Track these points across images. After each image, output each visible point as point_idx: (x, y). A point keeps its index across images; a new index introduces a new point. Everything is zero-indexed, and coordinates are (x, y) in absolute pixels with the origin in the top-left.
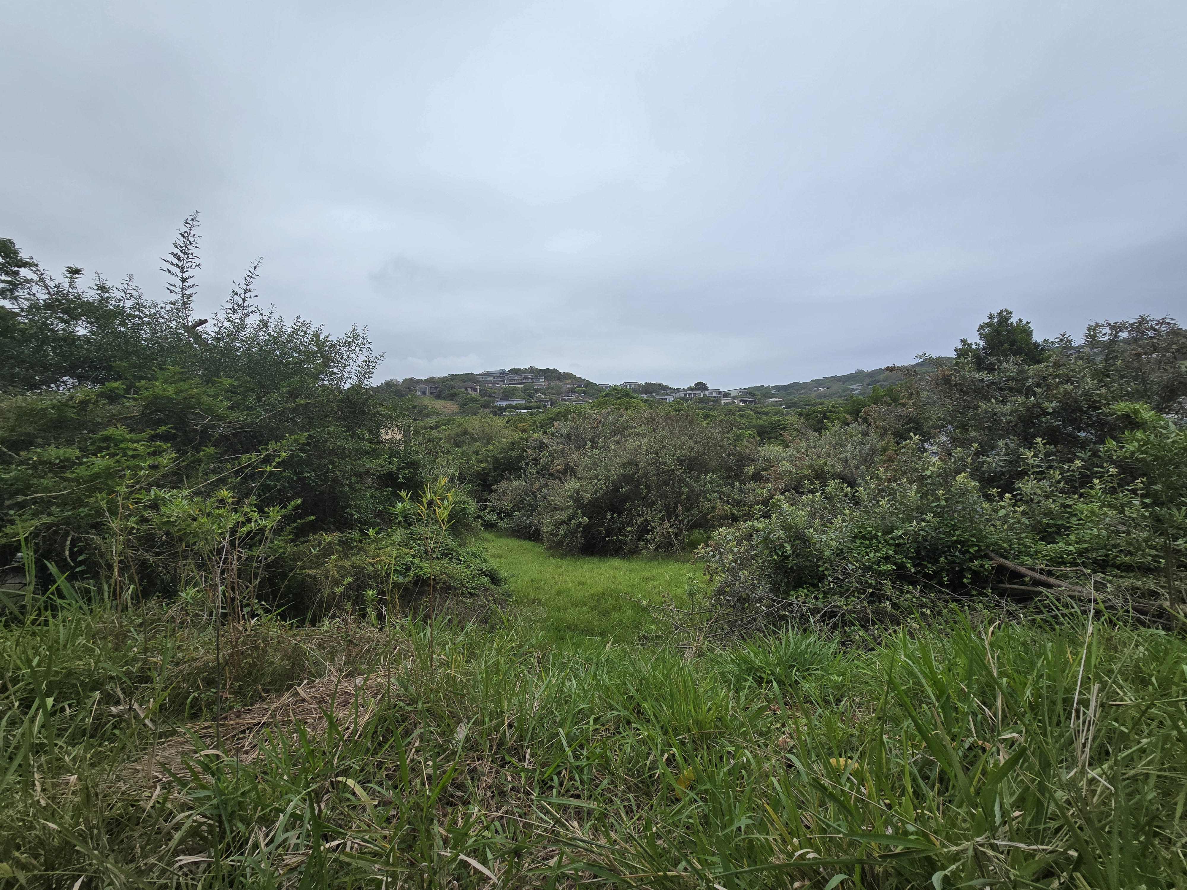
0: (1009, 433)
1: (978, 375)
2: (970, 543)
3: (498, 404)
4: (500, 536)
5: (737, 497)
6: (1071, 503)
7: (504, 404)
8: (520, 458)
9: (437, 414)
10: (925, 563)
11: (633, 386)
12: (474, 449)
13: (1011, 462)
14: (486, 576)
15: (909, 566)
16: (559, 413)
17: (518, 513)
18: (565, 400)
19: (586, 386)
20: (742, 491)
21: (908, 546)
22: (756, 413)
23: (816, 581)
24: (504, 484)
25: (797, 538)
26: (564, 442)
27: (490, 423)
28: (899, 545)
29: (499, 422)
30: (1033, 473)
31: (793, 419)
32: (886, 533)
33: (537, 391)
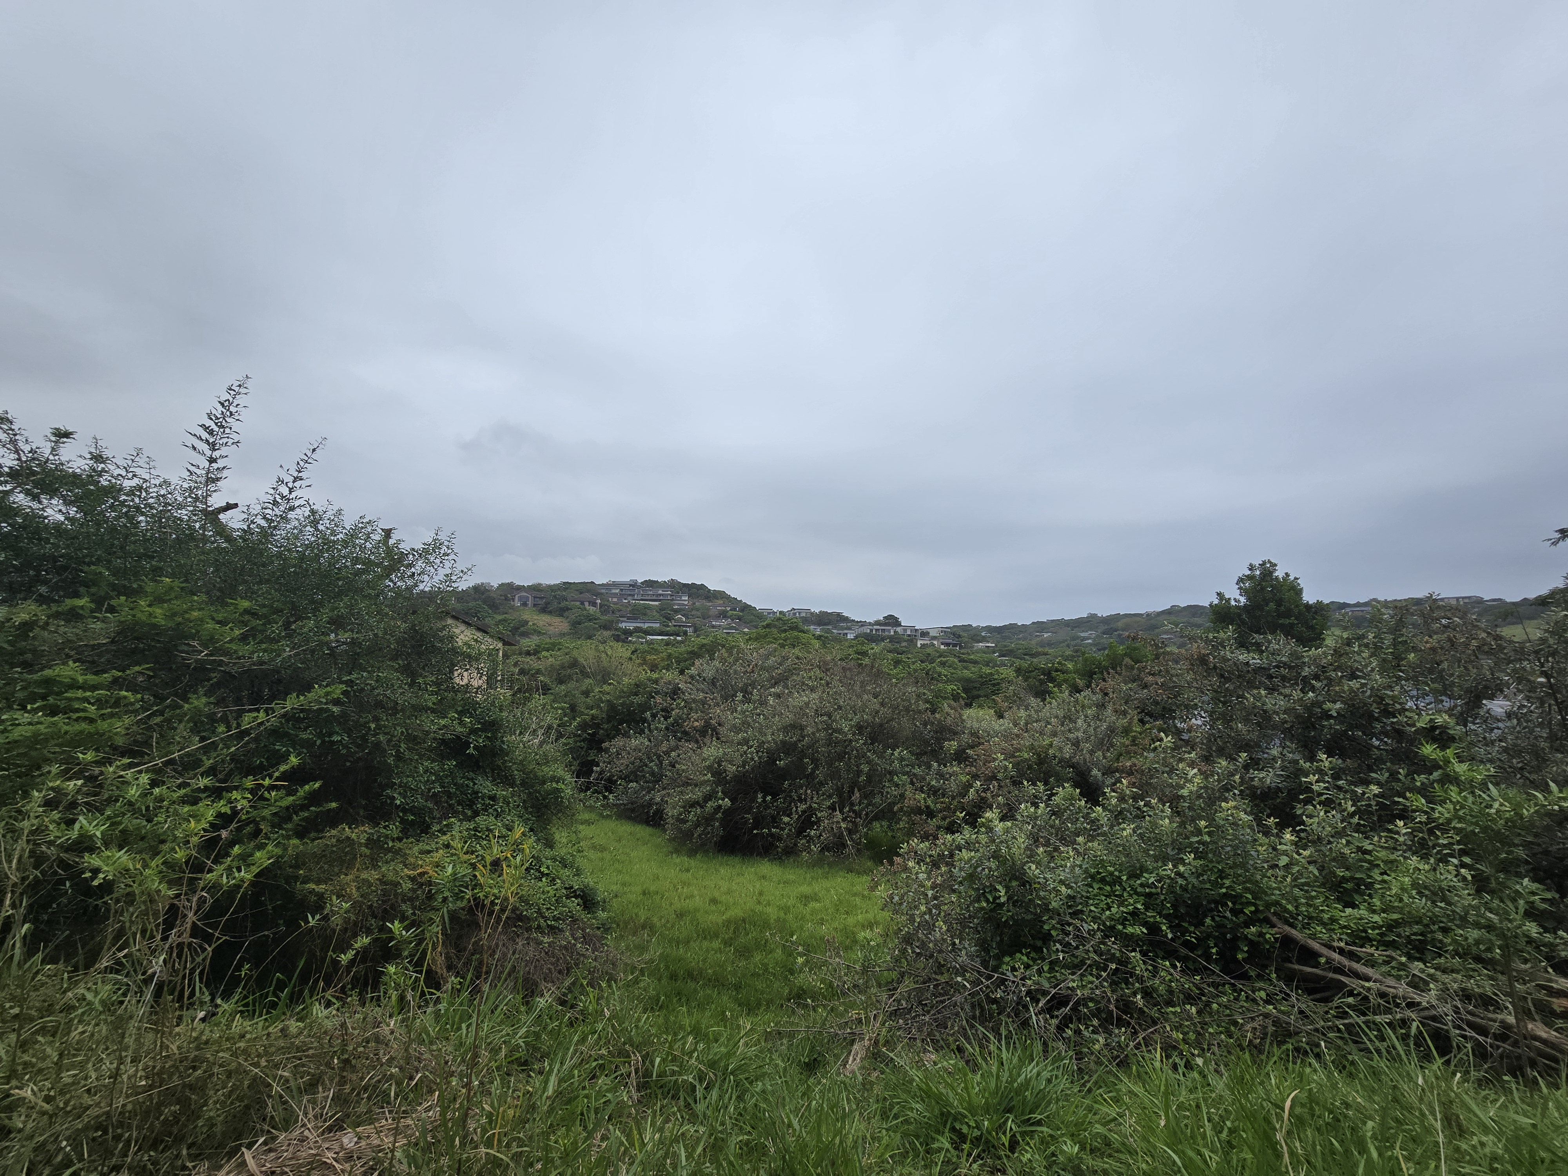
2: (1244, 900)
3: (623, 625)
5: (933, 783)
6: (1370, 848)
7: (631, 626)
8: (645, 707)
9: (539, 633)
10: (1185, 925)
11: (803, 615)
12: (584, 688)
14: (576, 897)
15: (1164, 928)
16: (703, 645)
17: (635, 785)
18: (713, 627)
19: (742, 610)
20: (941, 775)
21: (1162, 897)
22: (962, 661)
23: (1039, 943)
24: (619, 742)
25: (1014, 877)
26: (706, 689)
27: (610, 652)
28: (1149, 895)
29: (621, 651)
30: (1319, 803)
31: (1008, 674)
32: (1133, 876)
33: (677, 611)
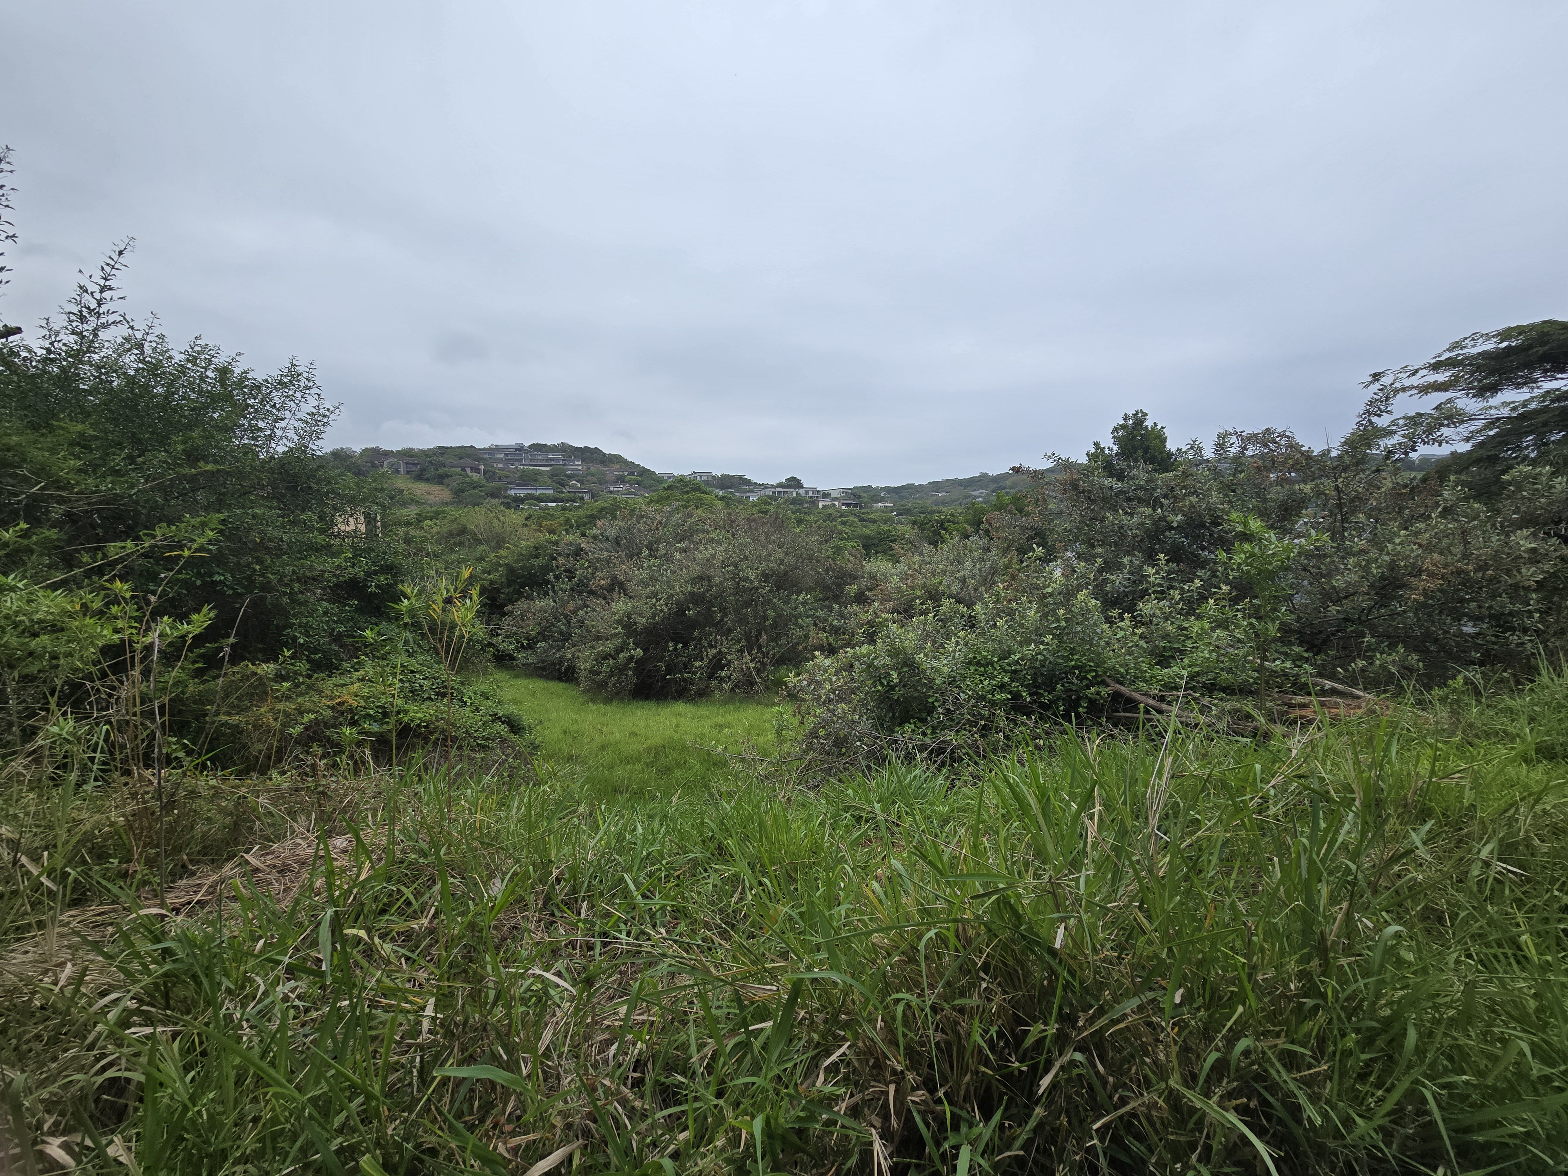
0: (1134, 549)
1: (1107, 482)
2: (1088, 668)
3: (512, 492)
4: (517, 676)
5: (835, 622)
6: (1187, 625)
7: (522, 493)
8: (547, 569)
9: (418, 503)
10: (1041, 691)
11: (705, 478)
12: (478, 555)
13: (1134, 582)
14: (503, 723)
15: (1024, 694)
16: (603, 509)
17: (543, 644)
18: (611, 492)
19: (640, 475)
20: (841, 615)
21: (1025, 672)
22: (864, 520)
23: (924, 715)
24: (522, 604)
25: (905, 664)
26: (611, 548)
27: (502, 518)
28: (1015, 672)
29: (515, 518)
30: (1154, 592)
31: (906, 530)
32: (1002, 658)
33: (570, 477)
